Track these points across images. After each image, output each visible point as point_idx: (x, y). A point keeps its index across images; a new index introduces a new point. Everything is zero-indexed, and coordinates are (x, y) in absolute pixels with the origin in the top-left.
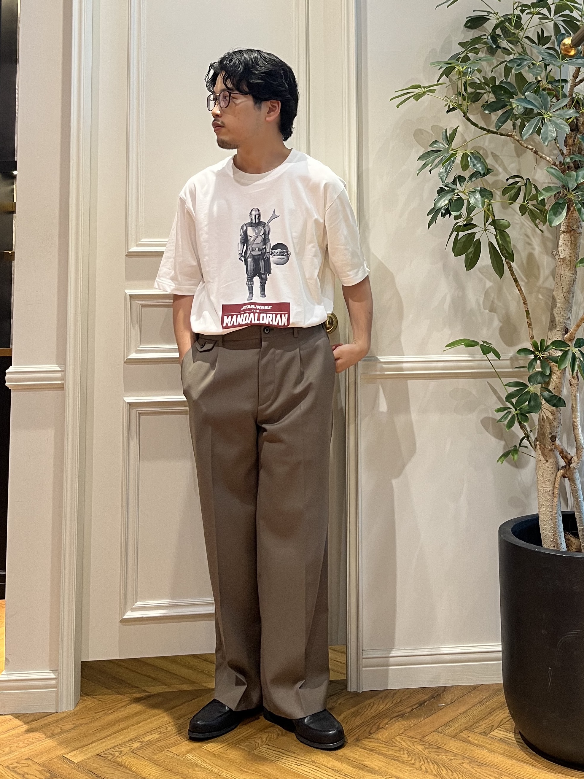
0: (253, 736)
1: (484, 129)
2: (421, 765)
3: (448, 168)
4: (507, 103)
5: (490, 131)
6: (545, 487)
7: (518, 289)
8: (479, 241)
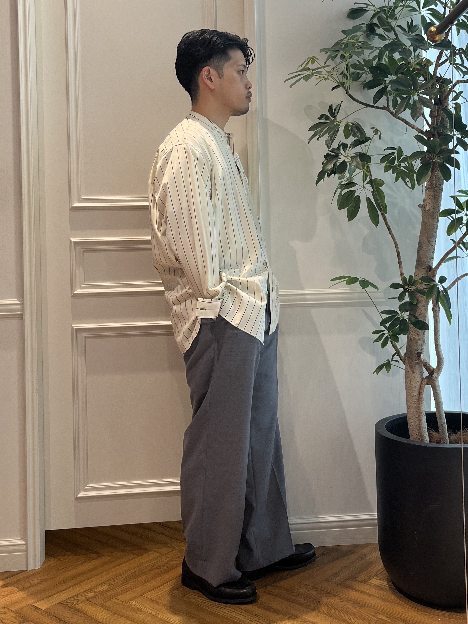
1: (363, 104)
2: (314, 607)
3: (333, 137)
4: (382, 82)
5: (368, 105)
6: (412, 393)
7: (391, 236)
8: (358, 197)
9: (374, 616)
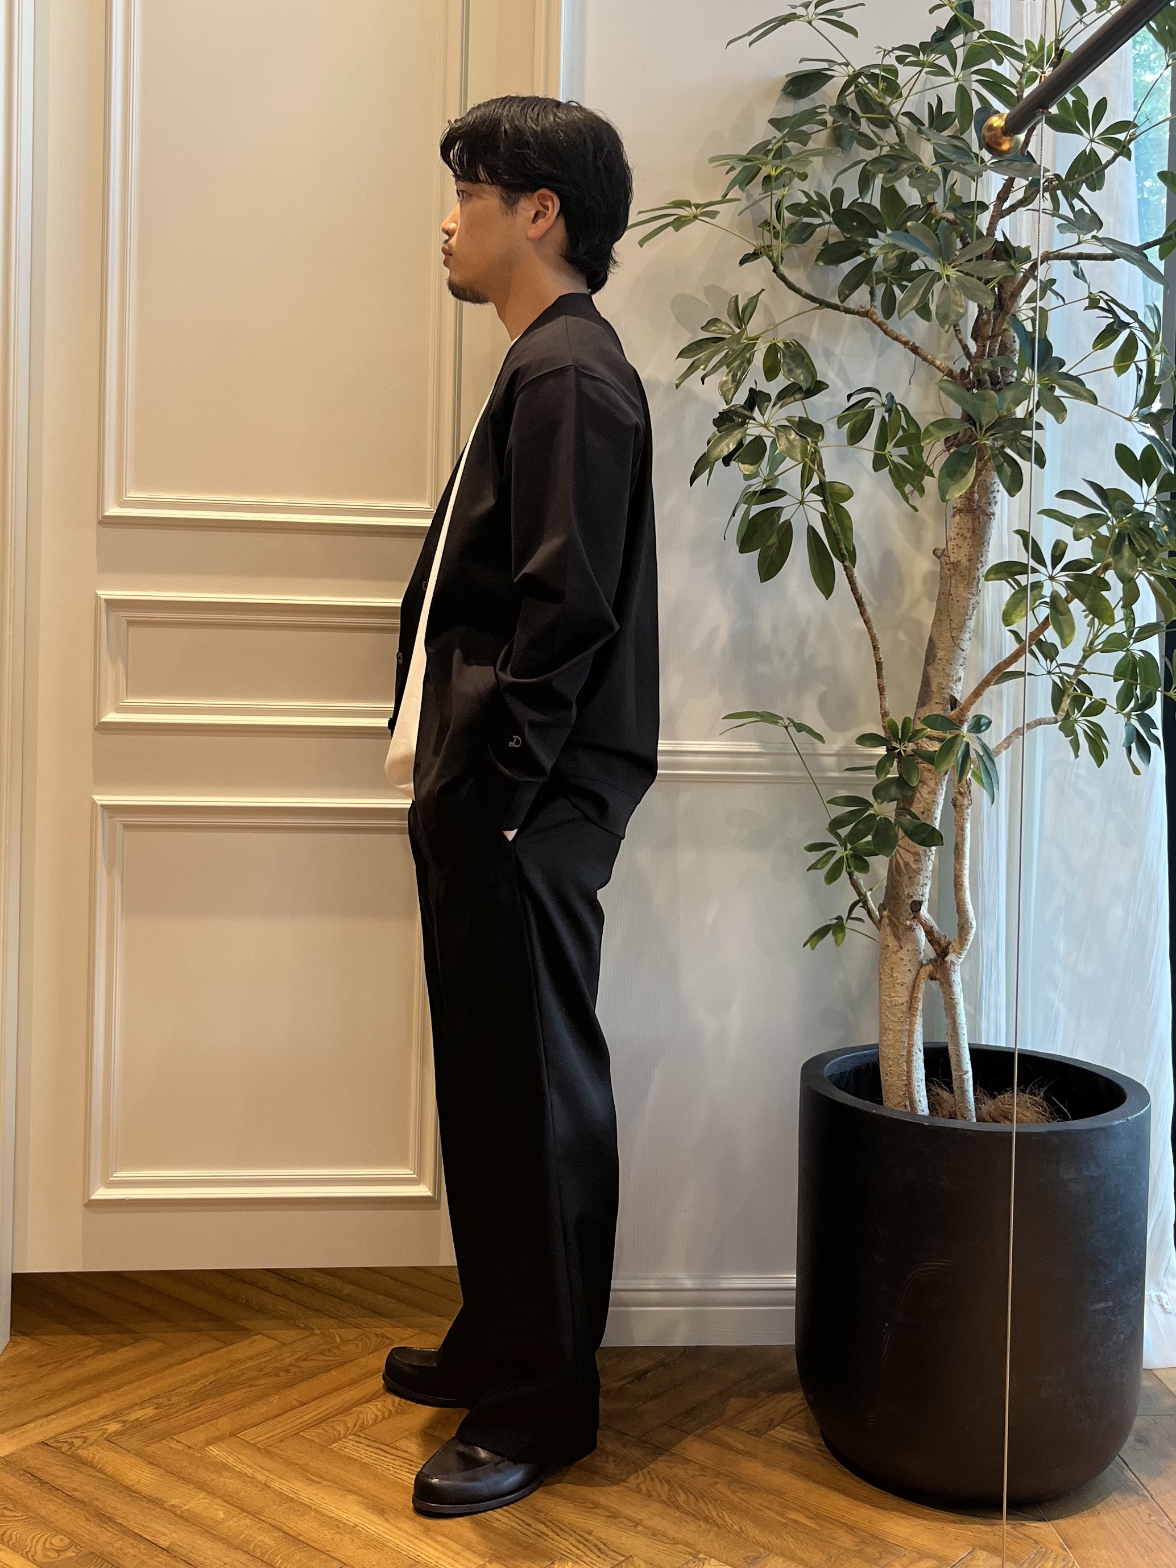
0: (329, 1418)
1: (813, 299)
2: (639, 1484)
3: (739, 374)
4: (862, 248)
5: (823, 304)
6: (894, 997)
7: (865, 621)
8: (788, 524)
9: (777, 1513)
